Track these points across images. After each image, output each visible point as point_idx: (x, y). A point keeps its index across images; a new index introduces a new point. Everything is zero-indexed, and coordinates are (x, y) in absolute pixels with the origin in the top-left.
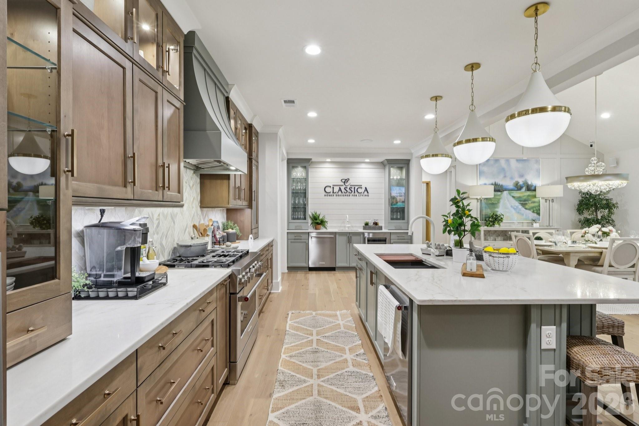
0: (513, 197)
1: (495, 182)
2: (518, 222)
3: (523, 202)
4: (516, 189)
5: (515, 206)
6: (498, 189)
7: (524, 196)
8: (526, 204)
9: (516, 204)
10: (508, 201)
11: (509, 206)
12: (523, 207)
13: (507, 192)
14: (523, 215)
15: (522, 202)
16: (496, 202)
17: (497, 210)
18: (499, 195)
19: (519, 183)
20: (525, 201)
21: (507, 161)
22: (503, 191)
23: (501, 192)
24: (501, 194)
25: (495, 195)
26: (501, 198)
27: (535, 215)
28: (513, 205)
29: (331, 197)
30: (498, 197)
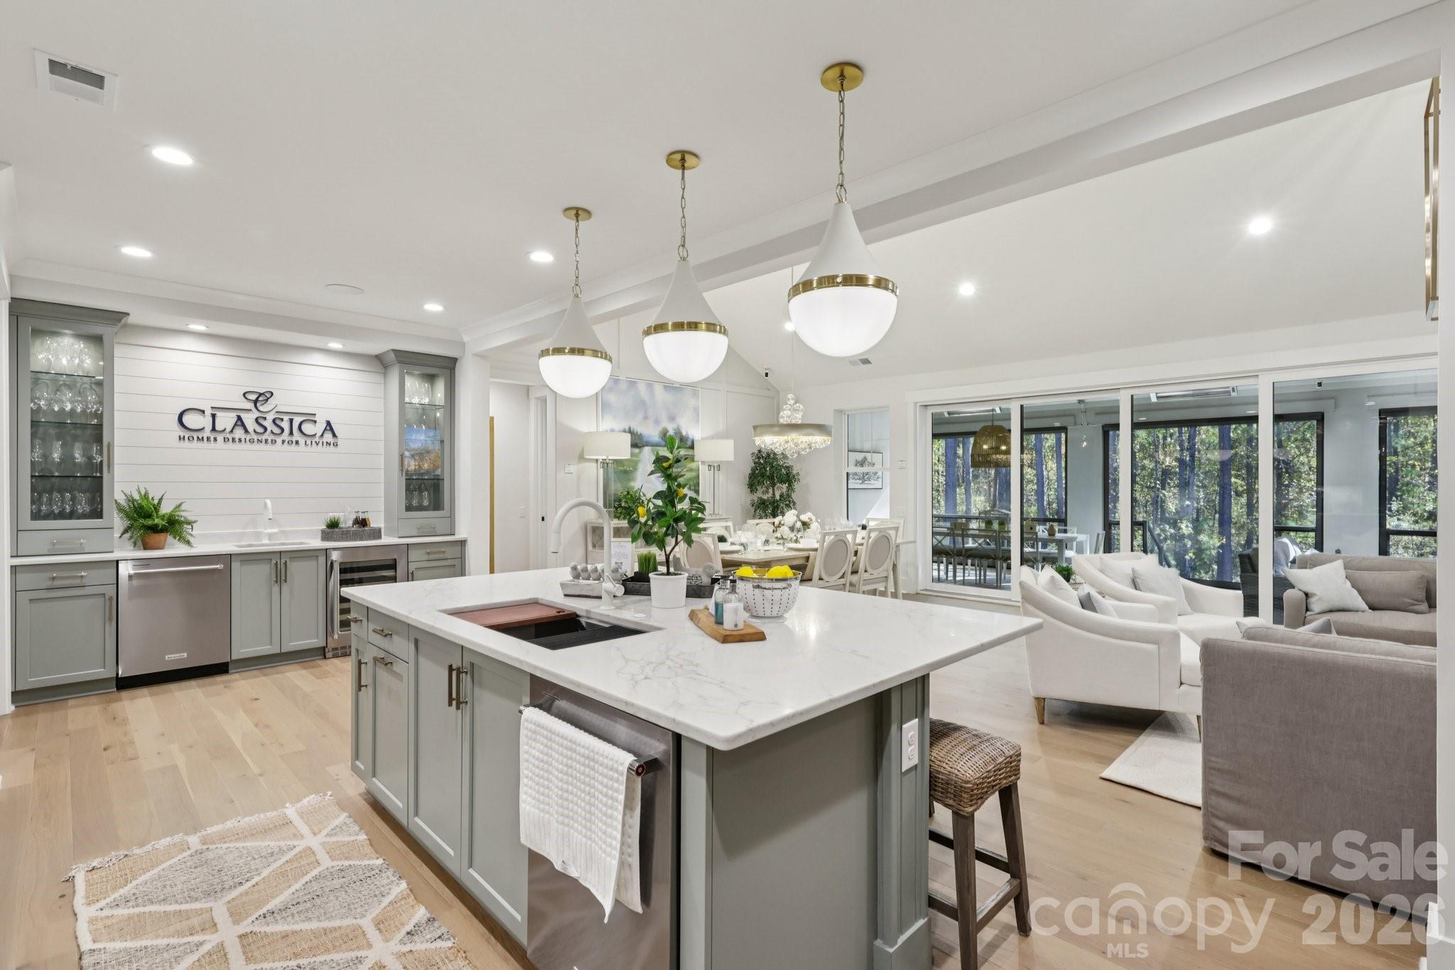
1: (630, 429)
4: (664, 443)
6: (636, 442)
13: (647, 448)
16: (632, 469)
17: (632, 484)
18: (636, 455)
19: (668, 432)
21: (650, 386)
22: (644, 446)
23: (640, 447)
24: (640, 452)
25: (632, 455)
26: (639, 461)
29: (205, 444)
30: (636, 458)
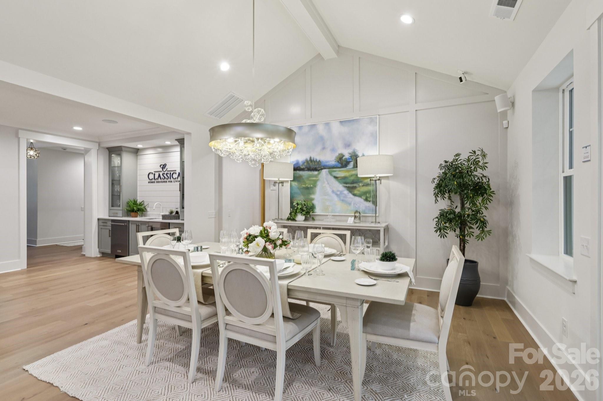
0: (336, 178)
1: (311, 158)
2: (333, 215)
3: (350, 185)
4: (340, 165)
5: (338, 191)
6: (314, 167)
7: (352, 176)
8: (355, 188)
9: (340, 187)
10: (328, 183)
11: (329, 190)
12: (351, 192)
13: (327, 170)
14: (350, 204)
15: (348, 185)
16: (311, 186)
17: (312, 196)
18: (316, 176)
20: (353, 182)
22: (322, 169)
23: (319, 170)
24: (319, 174)
26: (318, 180)
27: (370, 205)
28: (335, 189)
30: (314, 178)
